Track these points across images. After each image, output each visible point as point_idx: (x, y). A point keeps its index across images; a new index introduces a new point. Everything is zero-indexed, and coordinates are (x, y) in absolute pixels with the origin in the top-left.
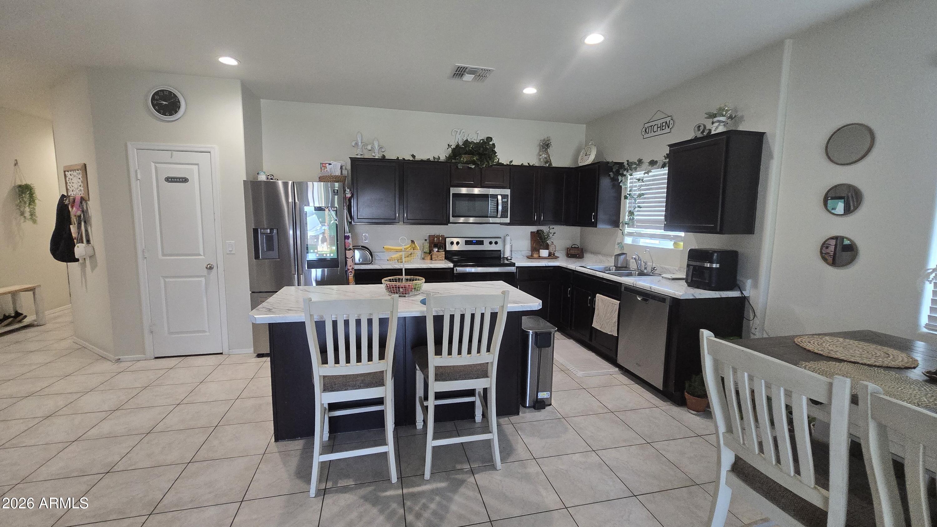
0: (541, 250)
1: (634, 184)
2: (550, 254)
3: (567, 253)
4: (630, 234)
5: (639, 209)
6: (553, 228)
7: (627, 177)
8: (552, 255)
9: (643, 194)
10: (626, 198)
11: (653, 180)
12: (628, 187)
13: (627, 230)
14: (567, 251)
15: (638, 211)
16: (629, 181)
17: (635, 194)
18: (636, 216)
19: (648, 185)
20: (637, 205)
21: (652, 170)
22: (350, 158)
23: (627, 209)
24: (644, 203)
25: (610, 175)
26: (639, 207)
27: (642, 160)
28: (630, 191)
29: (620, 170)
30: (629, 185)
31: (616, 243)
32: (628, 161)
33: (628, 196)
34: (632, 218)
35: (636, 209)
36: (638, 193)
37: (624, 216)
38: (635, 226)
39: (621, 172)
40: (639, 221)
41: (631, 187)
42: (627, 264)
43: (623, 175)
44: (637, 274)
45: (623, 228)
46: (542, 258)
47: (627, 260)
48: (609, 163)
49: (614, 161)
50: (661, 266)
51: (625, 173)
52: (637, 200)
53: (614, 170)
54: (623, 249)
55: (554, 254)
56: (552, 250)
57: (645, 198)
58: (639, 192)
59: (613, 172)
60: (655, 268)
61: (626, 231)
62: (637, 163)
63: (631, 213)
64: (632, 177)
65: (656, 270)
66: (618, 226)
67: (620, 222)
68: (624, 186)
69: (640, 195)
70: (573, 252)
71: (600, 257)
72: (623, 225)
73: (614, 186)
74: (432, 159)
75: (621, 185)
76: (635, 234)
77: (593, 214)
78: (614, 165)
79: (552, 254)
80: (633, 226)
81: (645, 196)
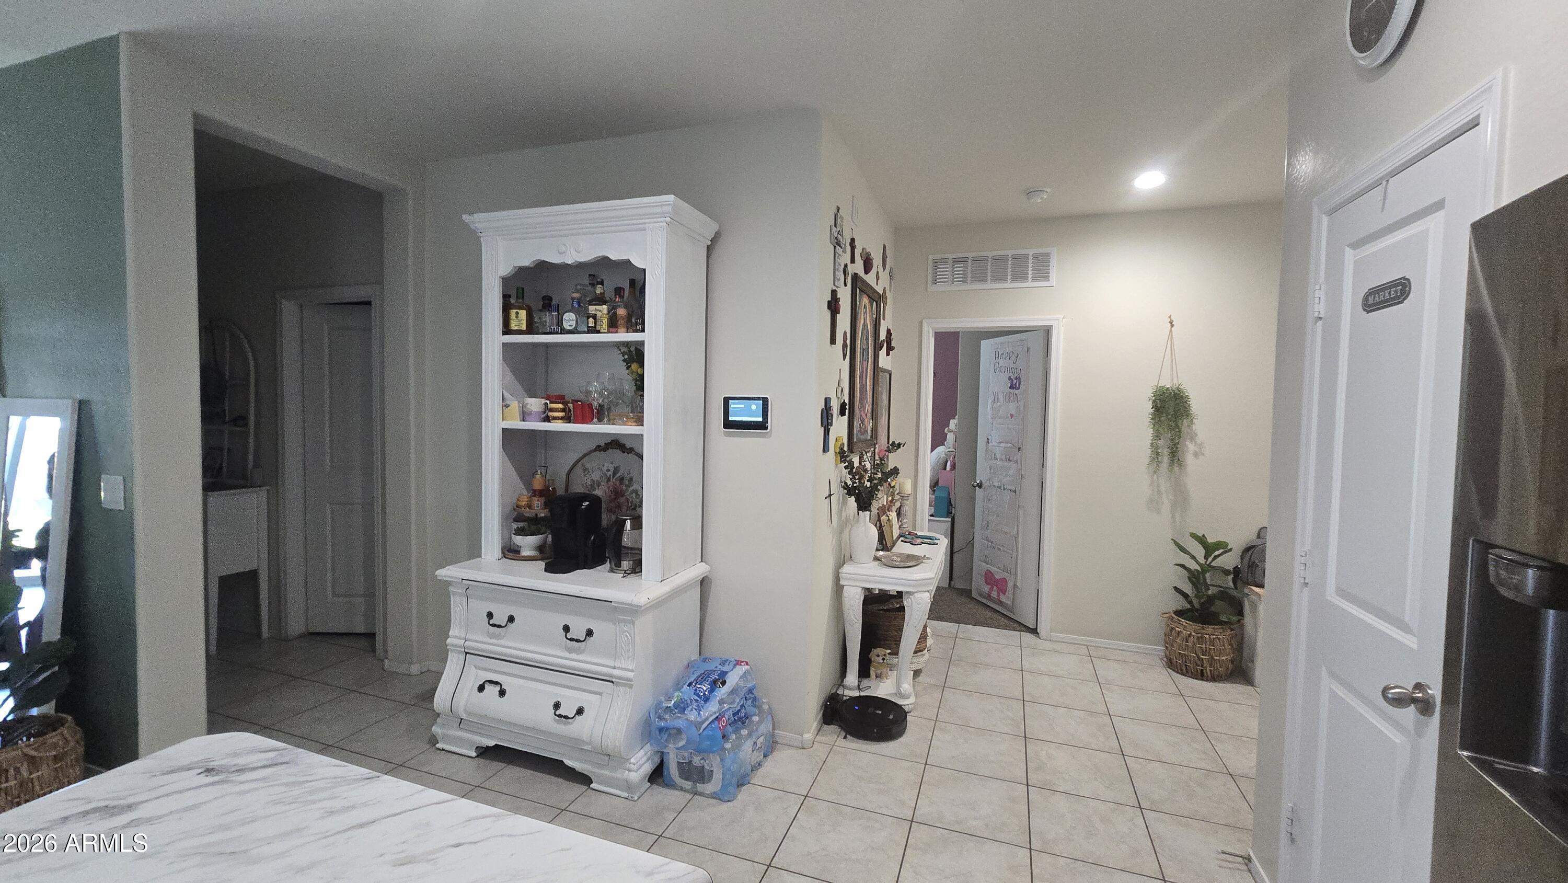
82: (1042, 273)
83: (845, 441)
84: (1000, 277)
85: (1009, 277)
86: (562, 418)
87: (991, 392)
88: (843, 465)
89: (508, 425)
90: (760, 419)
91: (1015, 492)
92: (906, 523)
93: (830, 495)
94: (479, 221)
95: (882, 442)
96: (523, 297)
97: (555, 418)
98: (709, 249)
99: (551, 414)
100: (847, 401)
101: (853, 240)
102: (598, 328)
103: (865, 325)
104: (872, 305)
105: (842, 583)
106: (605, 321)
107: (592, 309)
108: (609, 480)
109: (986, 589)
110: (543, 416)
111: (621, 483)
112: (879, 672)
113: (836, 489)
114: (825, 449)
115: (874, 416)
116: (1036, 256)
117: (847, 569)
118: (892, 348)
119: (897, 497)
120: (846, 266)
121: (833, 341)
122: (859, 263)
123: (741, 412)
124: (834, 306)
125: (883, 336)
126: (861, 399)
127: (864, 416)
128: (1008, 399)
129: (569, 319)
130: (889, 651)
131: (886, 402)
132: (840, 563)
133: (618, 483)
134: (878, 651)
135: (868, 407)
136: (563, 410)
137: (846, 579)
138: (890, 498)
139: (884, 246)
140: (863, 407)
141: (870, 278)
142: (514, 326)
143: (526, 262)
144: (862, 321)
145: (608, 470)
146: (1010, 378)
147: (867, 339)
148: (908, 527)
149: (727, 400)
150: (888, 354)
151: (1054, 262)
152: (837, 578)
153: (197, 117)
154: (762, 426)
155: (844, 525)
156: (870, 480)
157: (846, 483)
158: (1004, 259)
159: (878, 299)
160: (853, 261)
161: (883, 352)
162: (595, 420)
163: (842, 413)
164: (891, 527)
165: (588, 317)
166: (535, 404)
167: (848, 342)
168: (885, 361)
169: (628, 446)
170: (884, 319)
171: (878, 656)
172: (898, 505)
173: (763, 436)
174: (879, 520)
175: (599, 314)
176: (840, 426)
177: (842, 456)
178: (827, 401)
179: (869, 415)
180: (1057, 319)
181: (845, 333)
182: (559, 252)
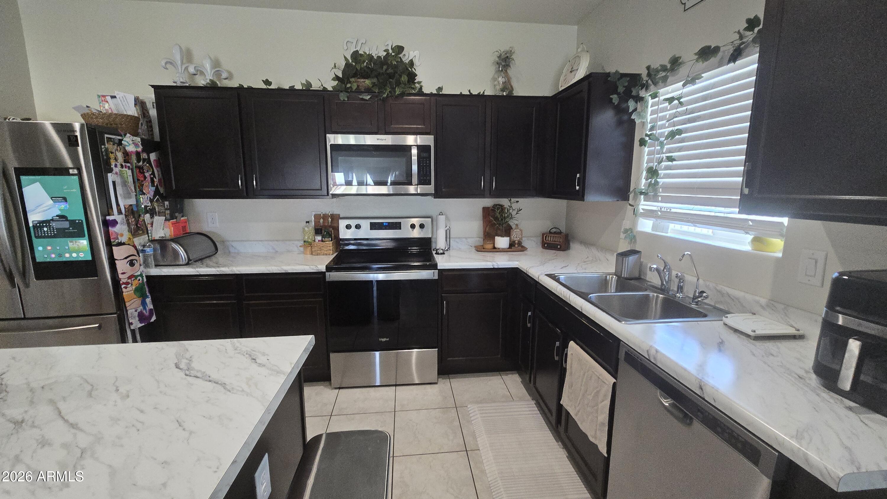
0: (496, 237)
1: (660, 115)
2: (512, 245)
3: (543, 241)
4: (649, 214)
5: (670, 163)
6: (517, 202)
7: (647, 102)
8: (516, 246)
9: (680, 132)
10: (643, 143)
11: (705, 98)
12: (649, 121)
13: (644, 205)
14: (543, 238)
15: (667, 168)
16: (650, 110)
17: (662, 135)
18: (662, 178)
19: (692, 111)
20: (664, 156)
21: (703, 75)
22: (153, 86)
23: (645, 165)
24: (680, 149)
25: (612, 99)
26: (670, 159)
27: (680, 57)
28: (652, 129)
29: (632, 89)
30: (649, 118)
31: (622, 230)
32: (648, 68)
33: (647, 138)
34: (653, 182)
35: (664, 164)
36: (667, 131)
37: (639, 179)
38: (660, 198)
39: (634, 93)
40: (668, 188)
41: (653, 121)
42: (640, 271)
43: (639, 99)
44: (660, 299)
45: (636, 201)
46: (497, 250)
47: (641, 264)
48: (609, 76)
49: (621, 72)
50: (720, 287)
51: (642, 93)
52: (666, 144)
53: (621, 89)
54: (635, 242)
55: (520, 243)
56: (516, 237)
57: (683, 140)
58: (671, 129)
59: (618, 94)
60: (704, 295)
61: (641, 207)
62: (669, 66)
63: (653, 172)
64: (657, 99)
65: (706, 297)
66: (626, 198)
67: (631, 190)
68: (640, 121)
69: (672, 135)
70: (550, 239)
71: (594, 251)
72: (636, 198)
73: (620, 123)
74: (298, 87)
75: (633, 117)
76: (659, 213)
77: (578, 175)
78: (619, 79)
79: (515, 243)
80: (655, 198)
81: (683, 135)
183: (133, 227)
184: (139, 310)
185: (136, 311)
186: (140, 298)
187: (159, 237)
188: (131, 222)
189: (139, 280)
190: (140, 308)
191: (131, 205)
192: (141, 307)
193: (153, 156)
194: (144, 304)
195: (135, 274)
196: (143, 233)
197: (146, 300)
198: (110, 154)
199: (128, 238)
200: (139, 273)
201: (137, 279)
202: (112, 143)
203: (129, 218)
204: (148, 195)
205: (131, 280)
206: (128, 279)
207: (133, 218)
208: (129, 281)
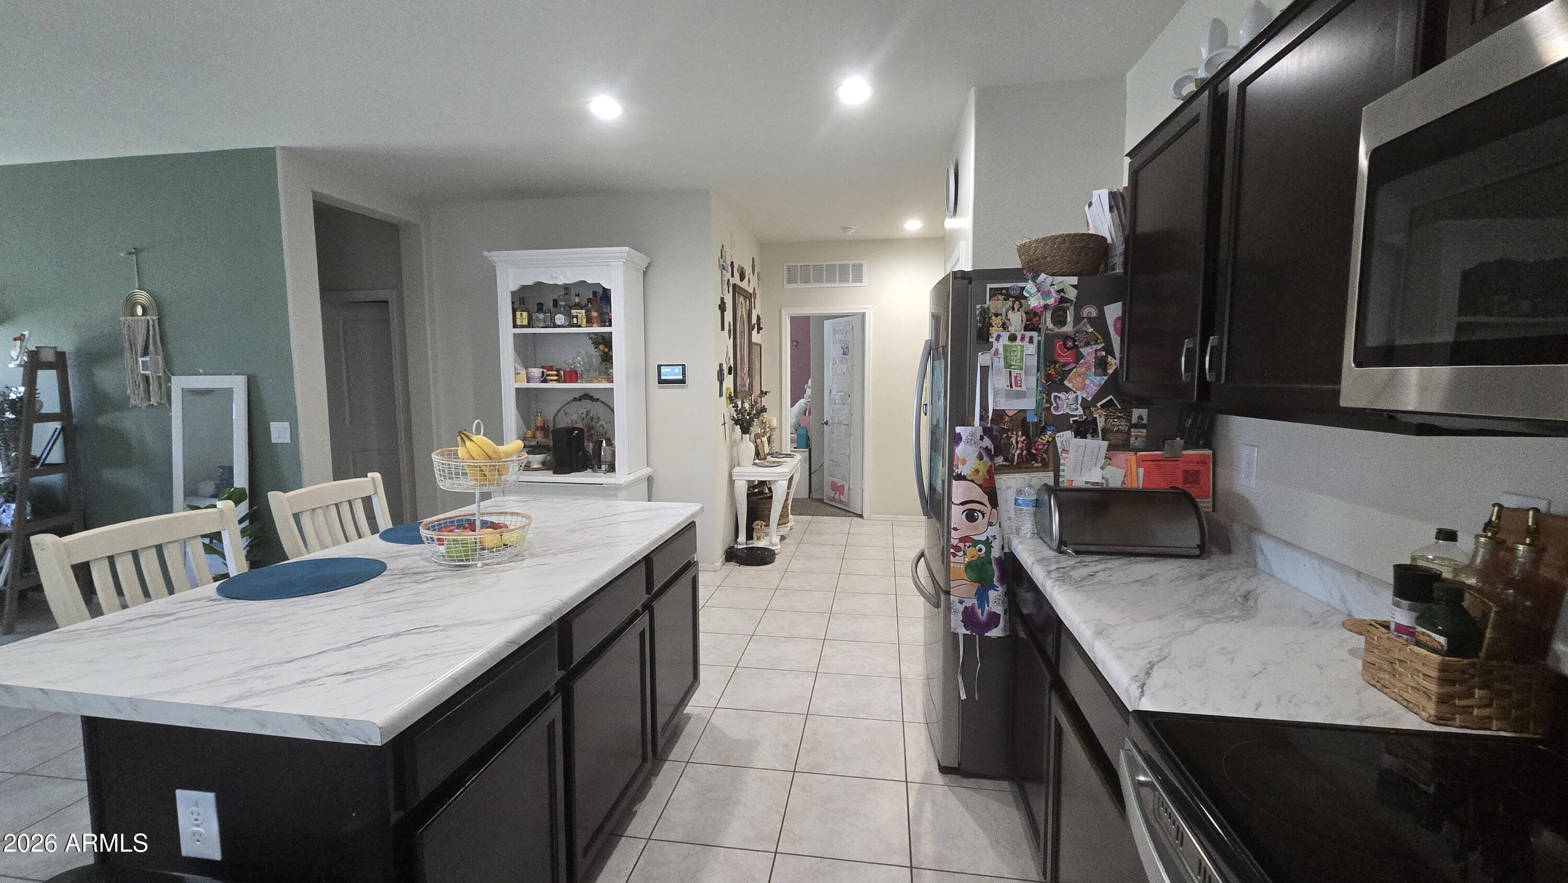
82: (858, 278)
83: (732, 391)
84: (831, 279)
85: (837, 279)
86: (556, 380)
87: (831, 358)
88: (732, 405)
89: (518, 385)
90: (681, 377)
91: (848, 425)
92: (774, 447)
93: (725, 423)
94: (496, 256)
95: (757, 392)
96: (524, 304)
97: (552, 380)
98: (645, 273)
99: (548, 378)
100: (732, 366)
101: (732, 263)
102: (579, 324)
103: (742, 315)
104: (746, 301)
105: (734, 478)
106: (585, 320)
107: (574, 312)
108: (583, 419)
109: (832, 494)
110: (542, 379)
111: (592, 421)
112: (759, 535)
113: (727, 419)
114: (721, 395)
115: (750, 375)
116: (854, 266)
117: (736, 469)
118: (761, 329)
119: (768, 430)
120: (729, 280)
121: (723, 329)
122: (737, 275)
123: (667, 374)
124: (722, 307)
125: (754, 321)
126: (741, 365)
127: (743, 375)
128: (842, 361)
129: (560, 319)
130: (764, 523)
131: (758, 366)
132: (732, 467)
133: (589, 421)
134: (758, 522)
135: (746, 369)
136: (557, 375)
137: (737, 476)
138: (763, 431)
139: (753, 259)
140: (742, 369)
141: (744, 285)
142: (518, 323)
143: (529, 283)
144: (740, 314)
145: (582, 413)
146: (842, 348)
147: (744, 324)
148: (776, 449)
149: (659, 367)
150: (758, 333)
151: (865, 269)
152: (731, 476)
153: (315, 194)
154: (683, 381)
155: (734, 444)
156: (749, 414)
157: (734, 417)
158: (834, 267)
159: (749, 297)
160: (733, 276)
161: (755, 332)
162: (579, 381)
163: (730, 373)
164: (763, 446)
165: (573, 318)
166: (536, 372)
167: (732, 328)
168: (756, 337)
169: (595, 397)
170: (755, 309)
171: (758, 525)
172: (768, 435)
173: (683, 388)
174: (756, 442)
175: (579, 316)
176: (729, 381)
177: (731, 399)
178: (721, 365)
179: (747, 375)
180: (869, 308)
181: (730, 322)
182: (552, 276)
183: (1018, 451)
184: (968, 603)
185: (961, 602)
186: (975, 582)
187: (1086, 482)
188: (1014, 443)
189: (980, 550)
190: (972, 602)
191: (1025, 411)
192: (975, 601)
193: (1113, 312)
194: (982, 597)
195: (972, 537)
196: (1045, 466)
197: (990, 591)
198: (994, 317)
199: (972, 470)
200: (983, 538)
201: (975, 547)
202: (1001, 297)
203: (1013, 434)
204: (1078, 393)
205: (965, 545)
206: (960, 542)
207: (1022, 436)
208: (961, 545)
